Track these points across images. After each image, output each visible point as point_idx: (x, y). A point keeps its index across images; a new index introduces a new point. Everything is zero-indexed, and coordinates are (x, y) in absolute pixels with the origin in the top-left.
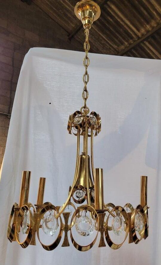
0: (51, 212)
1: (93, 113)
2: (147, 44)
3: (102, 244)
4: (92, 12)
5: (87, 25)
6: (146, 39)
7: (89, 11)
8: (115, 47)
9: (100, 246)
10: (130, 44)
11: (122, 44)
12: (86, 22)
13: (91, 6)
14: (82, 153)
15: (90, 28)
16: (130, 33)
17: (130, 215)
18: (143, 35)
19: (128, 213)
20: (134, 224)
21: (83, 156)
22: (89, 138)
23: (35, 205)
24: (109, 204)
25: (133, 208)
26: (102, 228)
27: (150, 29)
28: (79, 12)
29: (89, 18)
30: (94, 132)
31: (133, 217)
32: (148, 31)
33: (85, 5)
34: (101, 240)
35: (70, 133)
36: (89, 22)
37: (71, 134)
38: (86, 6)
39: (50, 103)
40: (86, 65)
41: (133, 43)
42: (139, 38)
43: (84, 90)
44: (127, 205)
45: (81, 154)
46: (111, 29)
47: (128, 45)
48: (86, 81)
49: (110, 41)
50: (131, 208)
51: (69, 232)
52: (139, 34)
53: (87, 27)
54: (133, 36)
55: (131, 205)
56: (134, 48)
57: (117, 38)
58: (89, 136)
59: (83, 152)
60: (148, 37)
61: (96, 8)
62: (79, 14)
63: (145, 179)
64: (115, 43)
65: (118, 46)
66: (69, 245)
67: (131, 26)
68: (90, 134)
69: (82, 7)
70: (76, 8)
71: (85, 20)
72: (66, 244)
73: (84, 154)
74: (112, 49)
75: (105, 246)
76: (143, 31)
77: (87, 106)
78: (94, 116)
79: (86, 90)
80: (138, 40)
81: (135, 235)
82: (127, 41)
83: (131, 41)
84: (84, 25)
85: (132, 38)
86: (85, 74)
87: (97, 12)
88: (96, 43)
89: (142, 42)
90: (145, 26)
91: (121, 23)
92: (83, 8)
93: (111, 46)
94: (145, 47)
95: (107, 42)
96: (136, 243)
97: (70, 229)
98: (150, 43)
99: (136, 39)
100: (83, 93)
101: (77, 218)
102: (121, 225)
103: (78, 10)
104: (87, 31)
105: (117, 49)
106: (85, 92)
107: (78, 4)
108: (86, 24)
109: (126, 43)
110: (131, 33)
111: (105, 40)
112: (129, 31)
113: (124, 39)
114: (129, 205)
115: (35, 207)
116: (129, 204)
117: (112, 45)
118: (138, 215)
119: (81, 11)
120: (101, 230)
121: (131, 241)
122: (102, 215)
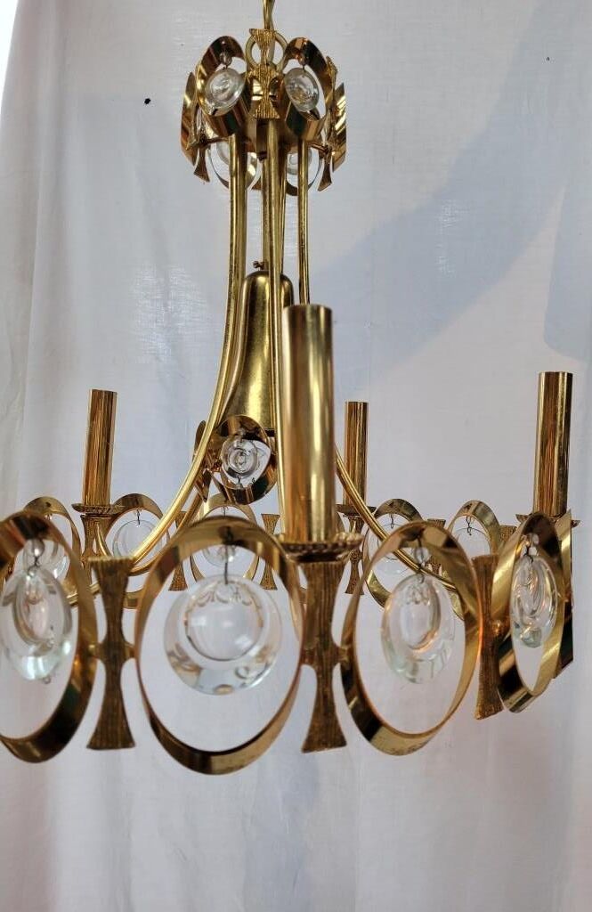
1: (298, 45)
3: (324, 735)
9: (309, 746)
14: (257, 264)
17: (486, 567)
19: (476, 561)
20: (505, 615)
21: (261, 281)
22: (291, 201)
23: (77, 508)
24: (391, 505)
25: (495, 520)
26: (325, 648)
30: (315, 168)
31: (500, 580)
34: (317, 710)
35: (201, 171)
37: (208, 180)
39: (147, 101)
44: (468, 507)
45: (250, 269)
50: (488, 520)
51: (128, 669)
55: (486, 510)
58: (292, 190)
59: (260, 260)
63: (562, 387)
66: (126, 741)
68: (292, 180)
72: (113, 735)
73: (264, 268)
75: (343, 743)
78: (307, 68)
81: (513, 670)
96: (516, 708)
97: (134, 653)
102: (432, 623)
114: (478, 511)
115: (77, 517)
116: (480, 503)
118: (526, 565)
120: (320, 658)
121: (489, 706)
122: (327, 572)
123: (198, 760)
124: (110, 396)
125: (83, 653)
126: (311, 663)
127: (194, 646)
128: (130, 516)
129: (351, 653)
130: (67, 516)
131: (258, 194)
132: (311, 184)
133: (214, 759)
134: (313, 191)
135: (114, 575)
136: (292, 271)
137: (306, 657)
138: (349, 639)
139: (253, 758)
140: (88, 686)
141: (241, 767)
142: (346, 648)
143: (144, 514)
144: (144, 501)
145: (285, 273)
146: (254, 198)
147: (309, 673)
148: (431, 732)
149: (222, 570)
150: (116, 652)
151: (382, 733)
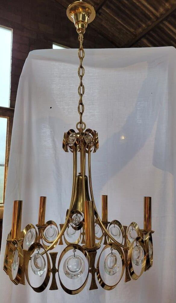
0: (39, 250)
2: (167, 23)
3: (93, 286)
4: (86, 15)
5: (81, 30)
6: (166, 19)
7: (82, 14)
8: (132, 30)
9: (91, 289)
10: (148, 26)
11: (140, 26)
12: (80, 27)
13: (84, 8)
15: (84, 32)
16: (147, 14)
18: (161, 15)
21: (80, 177)
22: (87, 155)
23: (37, 226)
26: (93, 269)
27: (169, 7)
28: (72, 15)
29: (82, 21)
32: (167, 10)
33: (77, 7)
34: (92, 282)
36: (82, 26)
37: (68, 152)
38: (79, 9)
39: (51, 108)
40: (81, 75)
41: (151, 25)
42: (157, 18)
43: (80, 104)
44: (132, 224)
45: (78, 174)
46: (127, 11)
47: (146, 28)
48: (82, 93)
49: (126, 25)
51: (57, 273)
52: (158, 14)
53: (80, 32)
54: (151, 16)
55: (136, 225)
56: (153, 30)
57: (133, 20)
59: (80, 172)
60: (167, 17)
61: (90, 9)
62: (72, 17)
64: (132, 27)
65: (135, 30)
66: (57, 288)
67: (148, 6)
69: (74, 9)
70: (68, 11)
71: (78, 24)
72: (54, 287)
73: (81, 174)
74: (129, 33)
75: (97, 288)
76: (161, 10)
77: (83, 121)
79: (81, 103)
80: (157, 20)
81: (133, 272)
82: (145, 23)
83: (149, 23)
84: (78, 30)
85: (150, 19)
86: (80, 86)
87: (91, 13)
88: (112, 28)
89: (161, 22)
90: (163, 4)
91: (137, 4)
92: (75, 11)
93: (127, 29)
94: (165, 28)
95: (123, 26)
97: (58, 271)
98: (170, 23)
99: (155, 20)
100: (79, 108)
101: (82, 235)
102: (115, 263)
103: (70, 12)
104: (81, 36)
105: (134, 33)
106: (81, 106)
107: (70, 6)
108: (79, 29)
109: (144, 25)
110: (149, 13)
111: (122, 25)
112: (147, 12)
113: (141, 21)
114: (134, 225)
116: (135, 223)
117: (129, 28)
119: (73, 14)
120: (92, 271)
121: (128, 279)
122: (93, 254)
123: (69, 292)
124: (45, 198)
125: (48, 271)
126: (91, 272)
127: (69, 269)
128: (49, 226)
129: (98, 270)
130: (35, 228)
131: (80, 152)
132: (92, 150)
133: (73, 292)
134: (92, 153)
135: (54, 256)
136: (87, 174)
137: (89, 271)
138: (98, 267)
139: (80, 291)
140: (49, 277)
141: (78, 293)
142: (97, 269)
143: (53, 226)
144: (53, 222)
145: (86, 175)
146: (79, 154)
147: (90, 274)
148: (115, 285)
149: (74, 254)
150: (55, 271)
151: (105, 286)
